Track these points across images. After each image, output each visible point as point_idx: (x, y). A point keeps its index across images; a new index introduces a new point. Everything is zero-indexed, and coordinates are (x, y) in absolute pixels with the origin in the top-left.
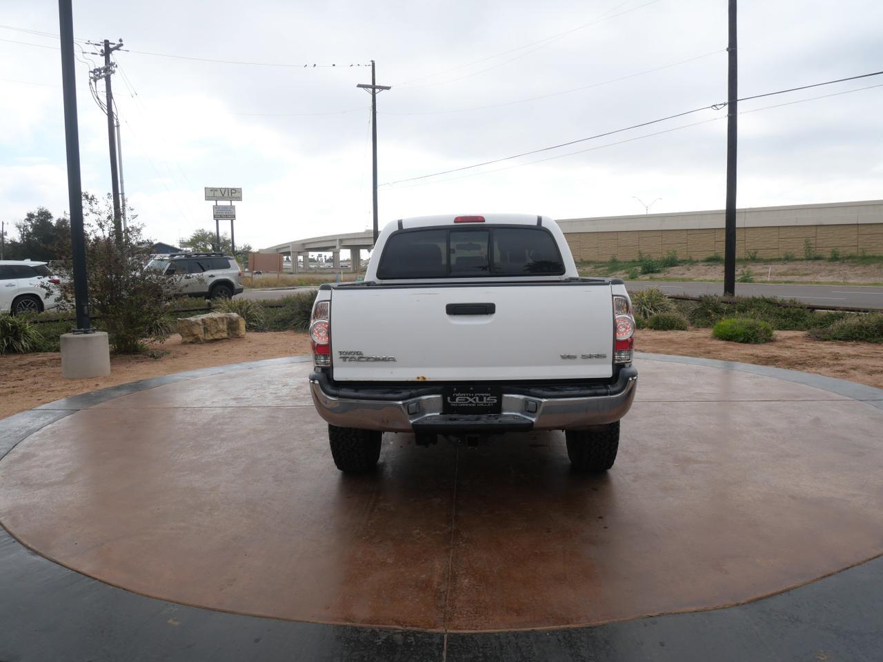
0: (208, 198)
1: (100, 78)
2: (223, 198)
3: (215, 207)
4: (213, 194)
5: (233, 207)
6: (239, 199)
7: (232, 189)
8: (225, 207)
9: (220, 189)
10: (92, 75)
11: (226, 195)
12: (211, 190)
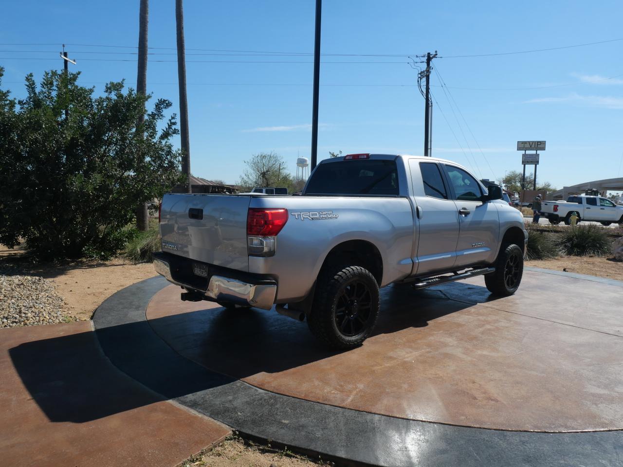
0: (519, 149)
1: (424, 77)
2: (531, 149)
3: (524, 156)
4: (522, 146)
5: (537, 155)
6: (543, 149)
7: (538, 142)
8: (532, 155)
9: (529, 142)
10: (419, 76)
11: (533, 146)
12: (522, 143)
